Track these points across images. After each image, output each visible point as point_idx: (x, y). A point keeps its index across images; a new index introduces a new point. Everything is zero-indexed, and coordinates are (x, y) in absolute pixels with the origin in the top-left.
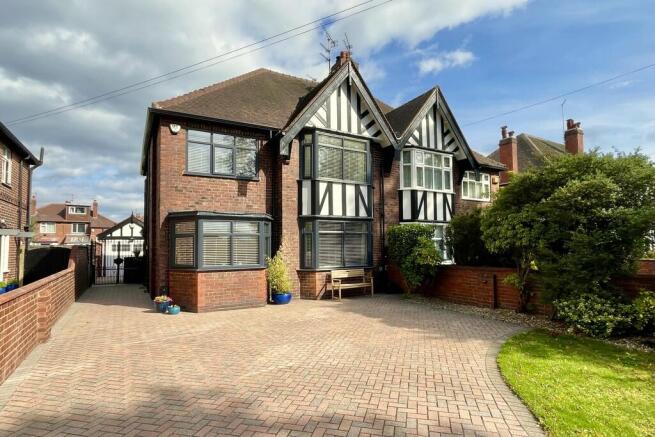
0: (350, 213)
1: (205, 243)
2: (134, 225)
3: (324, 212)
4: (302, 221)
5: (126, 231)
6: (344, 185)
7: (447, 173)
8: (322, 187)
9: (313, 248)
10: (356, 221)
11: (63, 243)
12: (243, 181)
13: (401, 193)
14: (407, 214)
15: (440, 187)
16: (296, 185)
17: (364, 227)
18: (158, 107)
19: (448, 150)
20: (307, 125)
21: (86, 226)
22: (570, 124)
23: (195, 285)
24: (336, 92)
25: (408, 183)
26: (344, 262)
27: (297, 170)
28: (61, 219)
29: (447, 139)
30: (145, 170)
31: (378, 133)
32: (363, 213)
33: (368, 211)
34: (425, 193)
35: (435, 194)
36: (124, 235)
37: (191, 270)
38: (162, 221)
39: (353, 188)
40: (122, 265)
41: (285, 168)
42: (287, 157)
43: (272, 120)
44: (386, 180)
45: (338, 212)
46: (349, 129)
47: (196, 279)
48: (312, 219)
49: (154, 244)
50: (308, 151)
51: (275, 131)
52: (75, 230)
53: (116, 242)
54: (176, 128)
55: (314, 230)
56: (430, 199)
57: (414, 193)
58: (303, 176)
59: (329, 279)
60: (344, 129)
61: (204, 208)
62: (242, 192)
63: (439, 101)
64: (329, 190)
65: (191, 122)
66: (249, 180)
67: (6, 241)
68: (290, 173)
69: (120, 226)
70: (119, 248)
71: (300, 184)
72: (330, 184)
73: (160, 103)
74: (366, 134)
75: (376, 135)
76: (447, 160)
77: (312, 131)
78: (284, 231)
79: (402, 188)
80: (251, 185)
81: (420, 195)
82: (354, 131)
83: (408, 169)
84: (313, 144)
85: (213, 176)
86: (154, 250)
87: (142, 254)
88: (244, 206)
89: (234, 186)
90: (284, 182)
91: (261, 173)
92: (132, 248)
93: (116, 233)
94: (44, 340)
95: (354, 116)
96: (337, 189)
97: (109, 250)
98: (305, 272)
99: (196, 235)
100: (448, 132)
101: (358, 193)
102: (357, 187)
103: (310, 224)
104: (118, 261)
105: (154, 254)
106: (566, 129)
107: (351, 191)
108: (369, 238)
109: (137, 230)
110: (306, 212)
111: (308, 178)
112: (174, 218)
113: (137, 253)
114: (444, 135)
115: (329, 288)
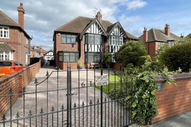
0: (96, 51)
1: (65, 57)
2: (51, 52)
3: (90, 51)
4: (85, 53)
5: (50, 54)
6: (94, 45)
7: (121, 42)
8: (89, 45)
9: (87, 58)
10: (97, 53)
11: (33, 56)
12: (73, 44)
13: (109, 46)
14: (110, 51)
15: (119, 45)
16: (84, 45)
17: (99, 54)
18: (56, 30)
19: (122, 36)
20: (86, 32)
21: (39, 52)
22: (167, 25)
23: (63, 65)
24: (93, 25)
25: (111, 44)
26: (94, 61)
27: (84, 42)
28: (33, 50)
29: (121, 34)
30: (54, 40)
31: (103, 33)
32: (99, 51)
33: (100, 50)
34: (115, 46)
35: (118, 46)
36: (49, 55)
37: (62, 62)
38: (57, 53)
39: (97, 45)
40: (49, 61)
41: (81, 42)
42: (82, 39)
43: (79, 31)
44: (105, 43)
45: (93, 51)
46: (96, 32)
47: (63, 64)
48: (87, 52)
49: (56, 57)
50: (86, 38)
51: (80, 34)
52: (36, 53)
53: (48, 56)
54: (59, 34)
55: (87, 55)
56: (116, 47)
57: (112, 46)
58: (85, 43)
59: (90, 65)
60: (95, 33)
61: (64, 50)
62: (73, 47)
63: (119, 24)
64: (91, 46)
65: (62, 33)
66: (74, 44)
67: (27, 56)
68: (83, 43)
69: (48, 52)
70: (48, 58)
71: (85, 45)
72: (91, 45)
73: (56, 29)
74: (100, 33)
75: (102, 33)
76: (121, 38)
77: (87, 33)
78: (81, 55)
79: (109, 45)
80: (74, 45)
81: (113, 47)
82: (97, 33)
83: (111, 41)
84: (87, 36)
85: (67, 43)
86: (55, 58)
87: (53, 59)
88: (73, 50)
89: (71, 45)
90: (81, 44)
91: (77, 42)
92: (51, 58)
93: (47, 54)
94: (39, 72)
95: (97, 29)
96: (93, 46)
97: (46, 58)
98: (86, 63)
99: (63, 56)
100: (122, 32)
101: (98, 46)
102: (98, 45)
103: (87, 53)
104: (48, 61)
105: (56, 59)
106: (165, 27)
107: (96, 46)
108: (101, 56)
109: (52, 54)
110: (86, 51)
111: (86, 44)
112: (59, 52)
113: (52, 59)
114: (120, 32)
115: (91, 67)
